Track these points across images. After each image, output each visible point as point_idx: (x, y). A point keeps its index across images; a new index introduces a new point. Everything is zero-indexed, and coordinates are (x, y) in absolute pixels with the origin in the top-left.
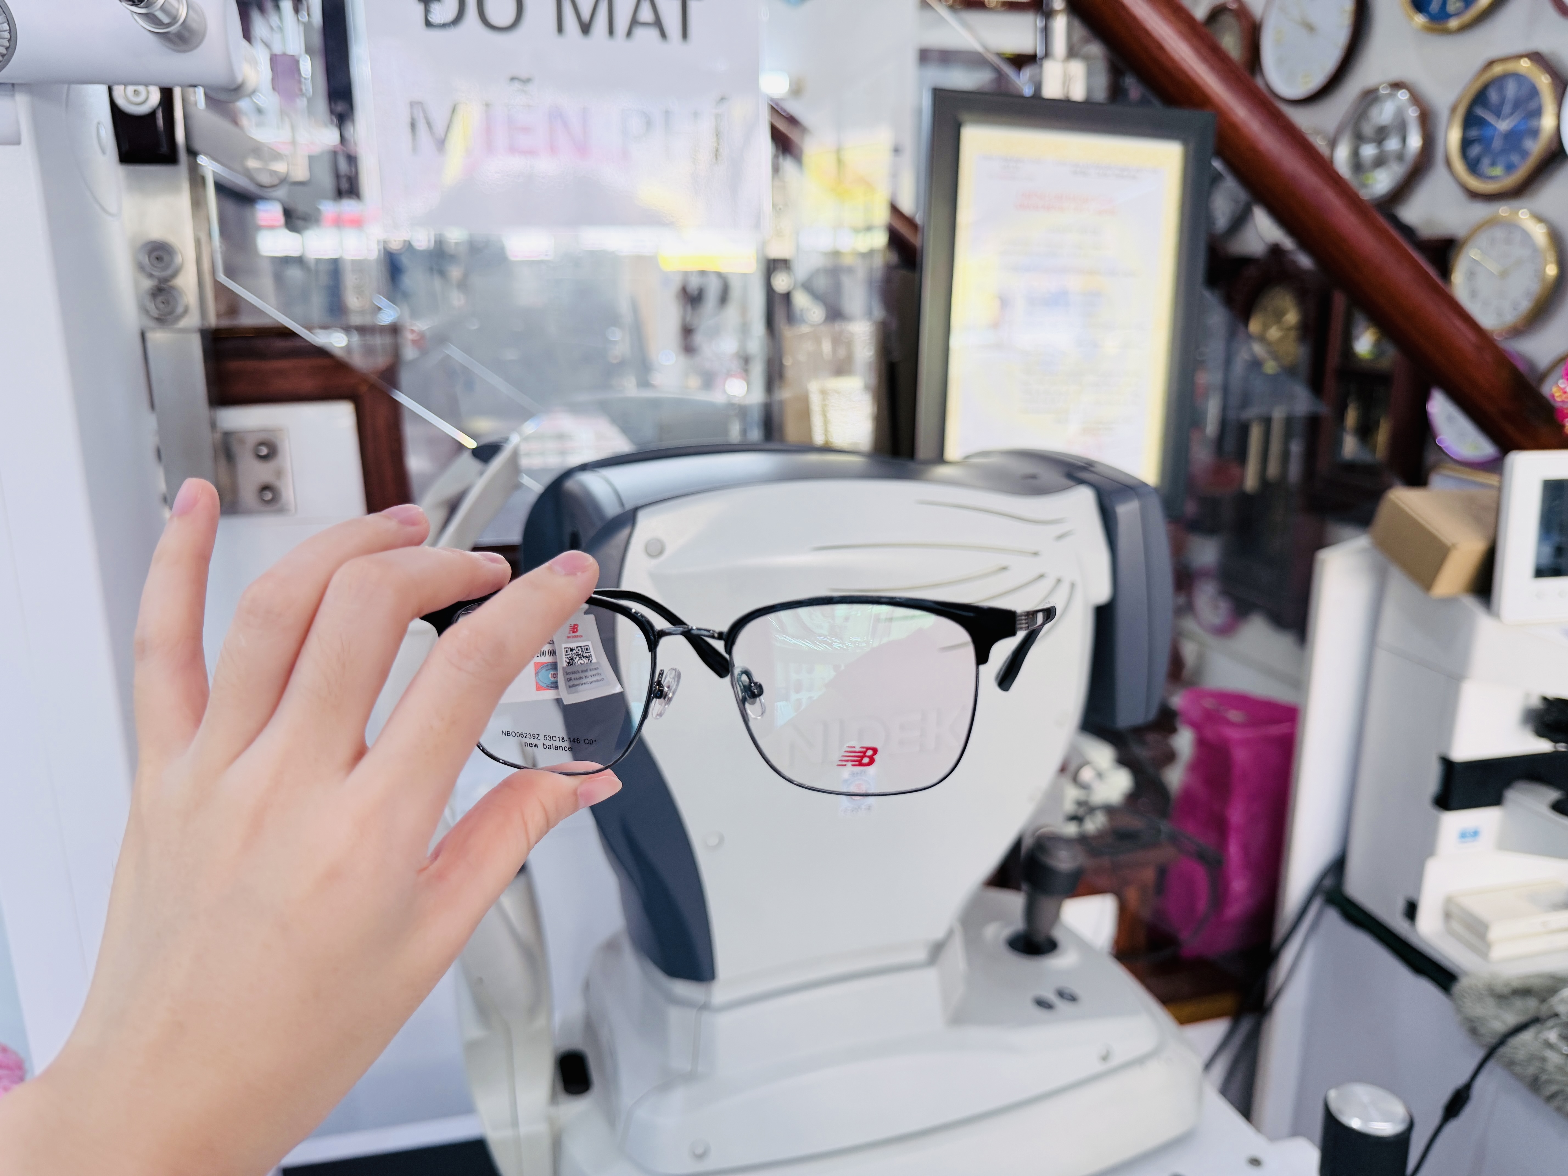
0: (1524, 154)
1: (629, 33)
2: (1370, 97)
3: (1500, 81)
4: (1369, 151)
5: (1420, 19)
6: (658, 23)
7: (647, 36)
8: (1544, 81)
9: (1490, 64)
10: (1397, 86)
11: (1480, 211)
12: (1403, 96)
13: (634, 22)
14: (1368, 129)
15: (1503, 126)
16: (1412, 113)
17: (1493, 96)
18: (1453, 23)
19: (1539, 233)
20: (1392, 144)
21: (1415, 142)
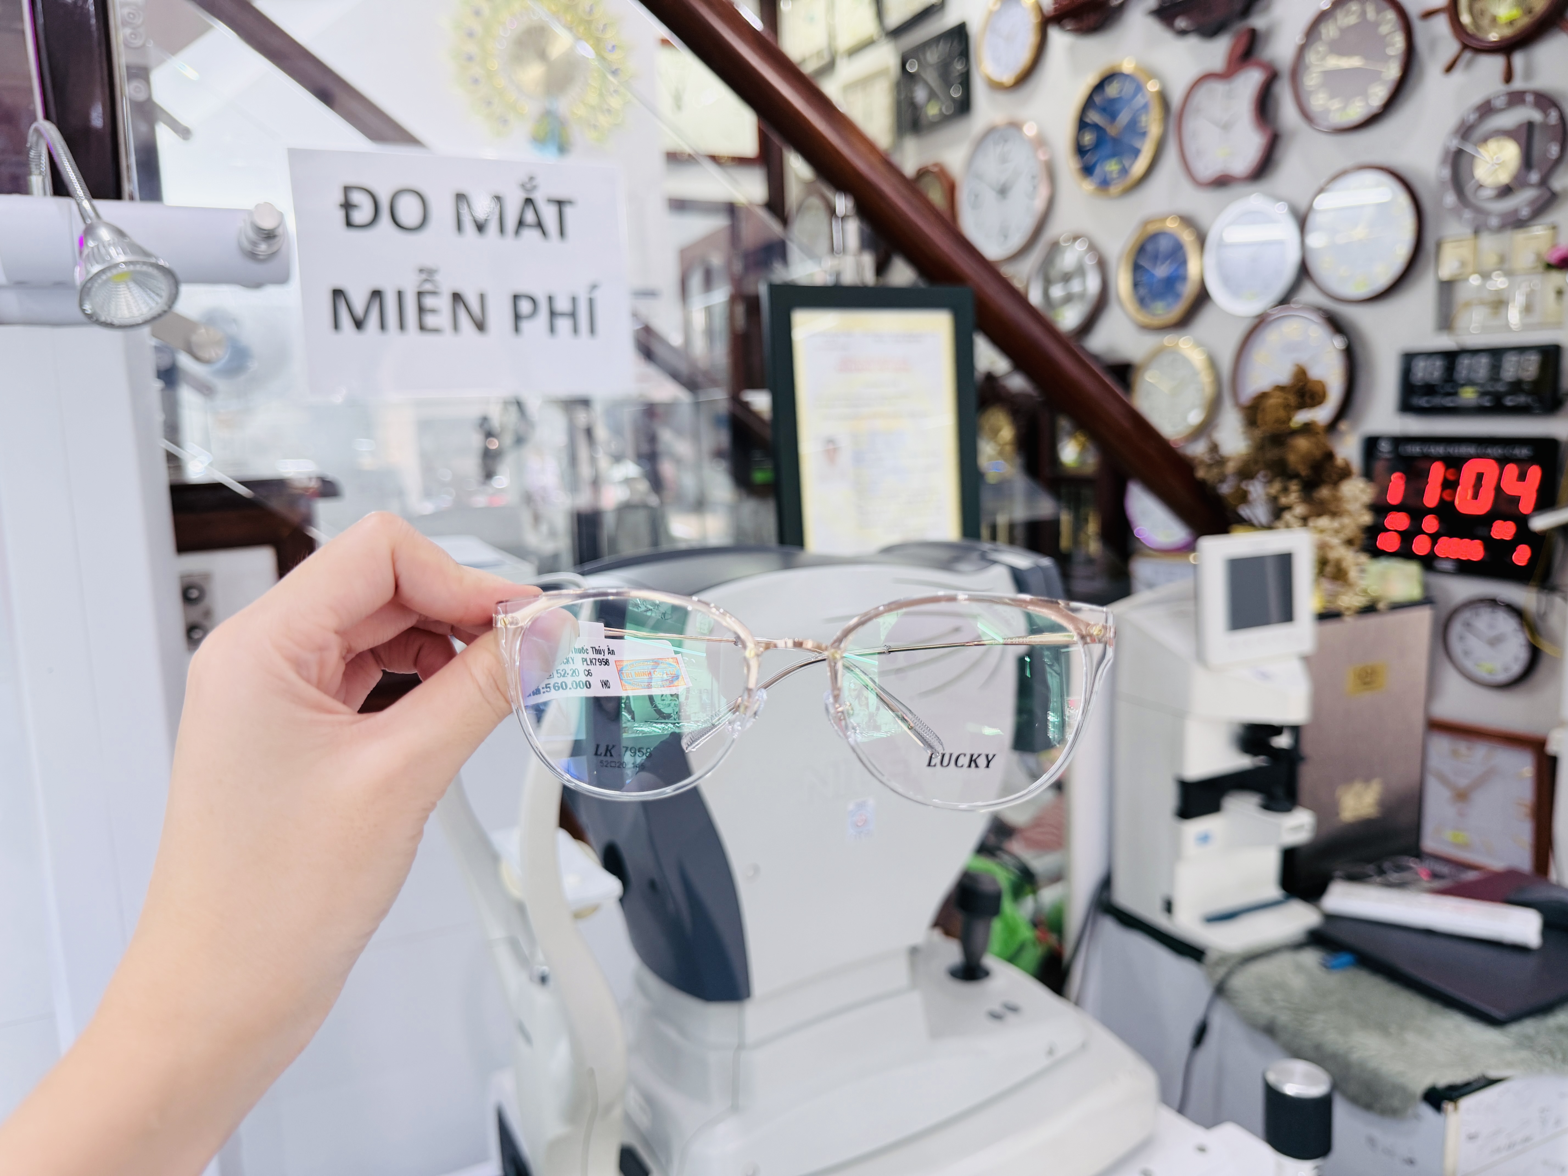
0: (1177, 296)
1: (517, 232)
2: (1055, 247)
3: (1154, 237)
4: (1057, 292)
5: (1088, 186)
6: (540, 225)
7: (531, 235)
8: (1187, 238)
9: (1146, 223)
10: (1075, 238)
11: (1150, 342)
12: (1079, 248)
13: (521, 223)
14: (1054, 273)
15: (1161, 271)
16: (1090, 262)
17: (1150, 248)
18: (1114, 189)
19: (1197, 358)
20: (1076, 286)
21: (1093, 284)
